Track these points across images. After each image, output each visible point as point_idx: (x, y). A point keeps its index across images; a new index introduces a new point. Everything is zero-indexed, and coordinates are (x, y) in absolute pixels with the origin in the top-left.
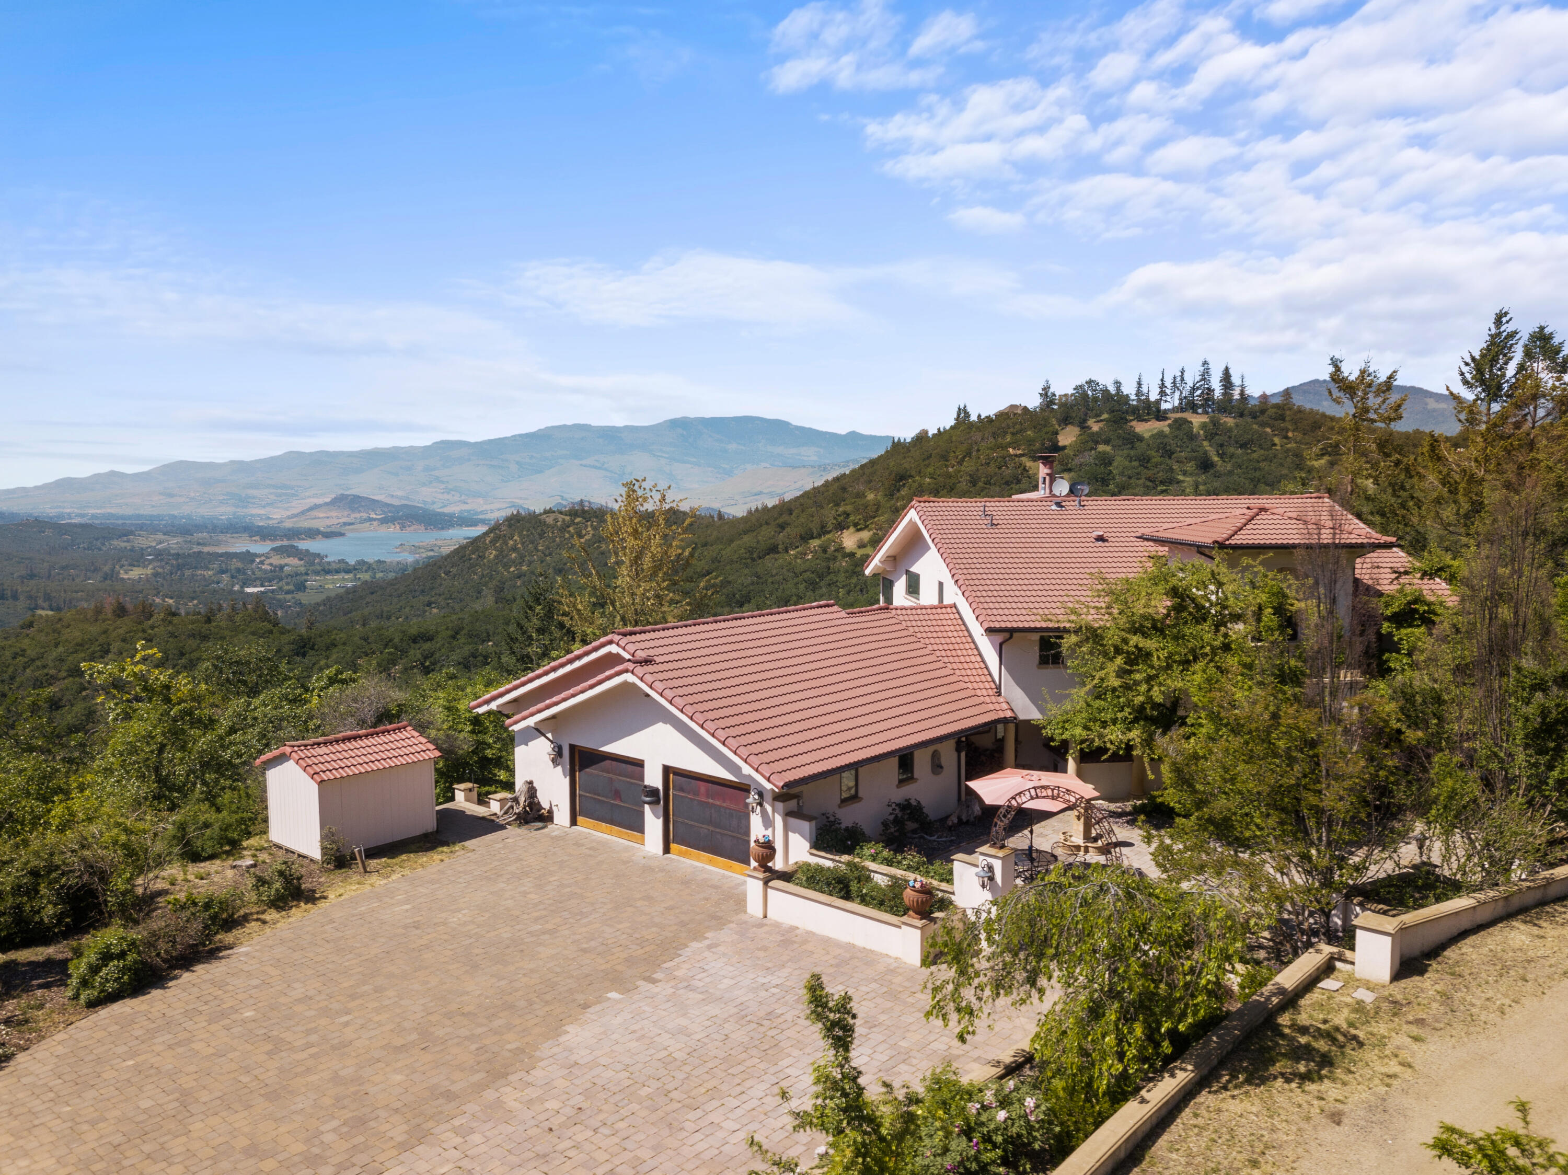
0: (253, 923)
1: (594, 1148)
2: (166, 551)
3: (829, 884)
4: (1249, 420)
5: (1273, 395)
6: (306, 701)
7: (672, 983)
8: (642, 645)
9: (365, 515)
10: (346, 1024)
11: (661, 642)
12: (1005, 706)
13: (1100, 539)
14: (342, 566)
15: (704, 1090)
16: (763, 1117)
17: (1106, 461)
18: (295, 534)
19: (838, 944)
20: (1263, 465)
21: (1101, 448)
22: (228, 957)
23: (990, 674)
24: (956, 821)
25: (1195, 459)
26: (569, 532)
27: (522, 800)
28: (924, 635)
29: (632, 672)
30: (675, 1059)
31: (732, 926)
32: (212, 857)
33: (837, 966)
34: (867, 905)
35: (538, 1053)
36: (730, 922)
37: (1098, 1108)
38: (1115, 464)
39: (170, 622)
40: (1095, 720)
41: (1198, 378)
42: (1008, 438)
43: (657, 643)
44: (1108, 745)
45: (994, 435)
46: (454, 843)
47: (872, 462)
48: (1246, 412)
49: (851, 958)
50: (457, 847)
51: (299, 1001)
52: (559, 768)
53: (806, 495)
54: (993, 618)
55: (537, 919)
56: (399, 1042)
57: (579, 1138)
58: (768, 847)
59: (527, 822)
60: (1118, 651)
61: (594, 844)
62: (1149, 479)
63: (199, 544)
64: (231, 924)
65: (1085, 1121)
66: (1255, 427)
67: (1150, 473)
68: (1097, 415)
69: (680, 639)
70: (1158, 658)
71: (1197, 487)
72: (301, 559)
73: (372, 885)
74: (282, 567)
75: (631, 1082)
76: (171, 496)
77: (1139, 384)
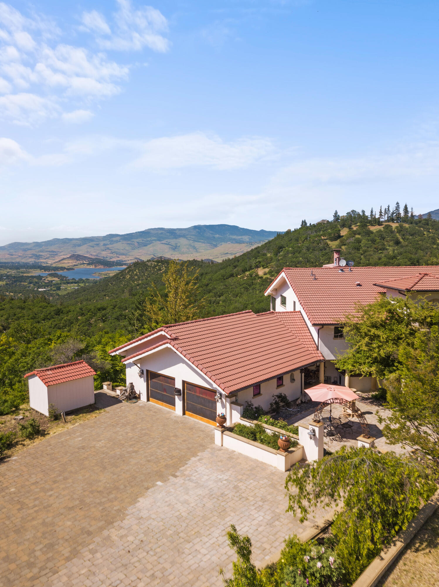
0: (20, 446)
1: (146, 562)
2: (10, 275)
3: (248, 434)
4: (414, 225)
5: (424, 215)
6: (50, 345)
7: (183, 478)
8: (174, 332)
9: (82, 262)
10: (51, 496)
11: (182, 330)
12: (320, 355)
13: (359, 285)
14: (74, 281)
15: (193, 533)
16: (217, 547)
17: (359, 241)
18: (56, 269)
19: (252, 460)
20: (420, 242)
21: (357, 236)
22: (8, 461)
23: (314, 341)
24: (300, 402)
25: (393, 240)
26: (156, 269)
27: (128, 390)
28: (288, 324)
29: (170, 343)
30: (182, 516)
31: (209, 450)
32: (7, 414)
33: (251, 470)
34: (263, 444)
35: (127, 512)
36: (208, 448)
37: (361, 562)
38: (362, 242)
39: (11, 303)
40: (356, 362)
41: (394, 209)
42: (321, 232)
43: (180, 331)
44: (362, 373)
45: (316, 232)
46: (101, 409)
47: (269, 242)
48: (413, 222)
49: (257, 466)
50: (102, 411)
51: (33, 484)
52: (142, 379)
53: (244, 255)
54: (315, 319)
55: (131, 445)
56: (71, 505)
57: (141, 556)
58: (224, 418)
59: (130, 399)
60: (366, 335)
61: (156, 410)
62: (375, 248)
63: (22, 273)
64: (10, 446)
65: (356, 568)
66: (417, 228)
67: (376, 246)
68: (355, 224)
69: (189, 329)
70: (383, 338)
71: (394, 251)
72: (59, 278)
73: (68, 428)
74: (52, 281)
75: (164, 527)
76: (12, 255)
77: (372, 212)
